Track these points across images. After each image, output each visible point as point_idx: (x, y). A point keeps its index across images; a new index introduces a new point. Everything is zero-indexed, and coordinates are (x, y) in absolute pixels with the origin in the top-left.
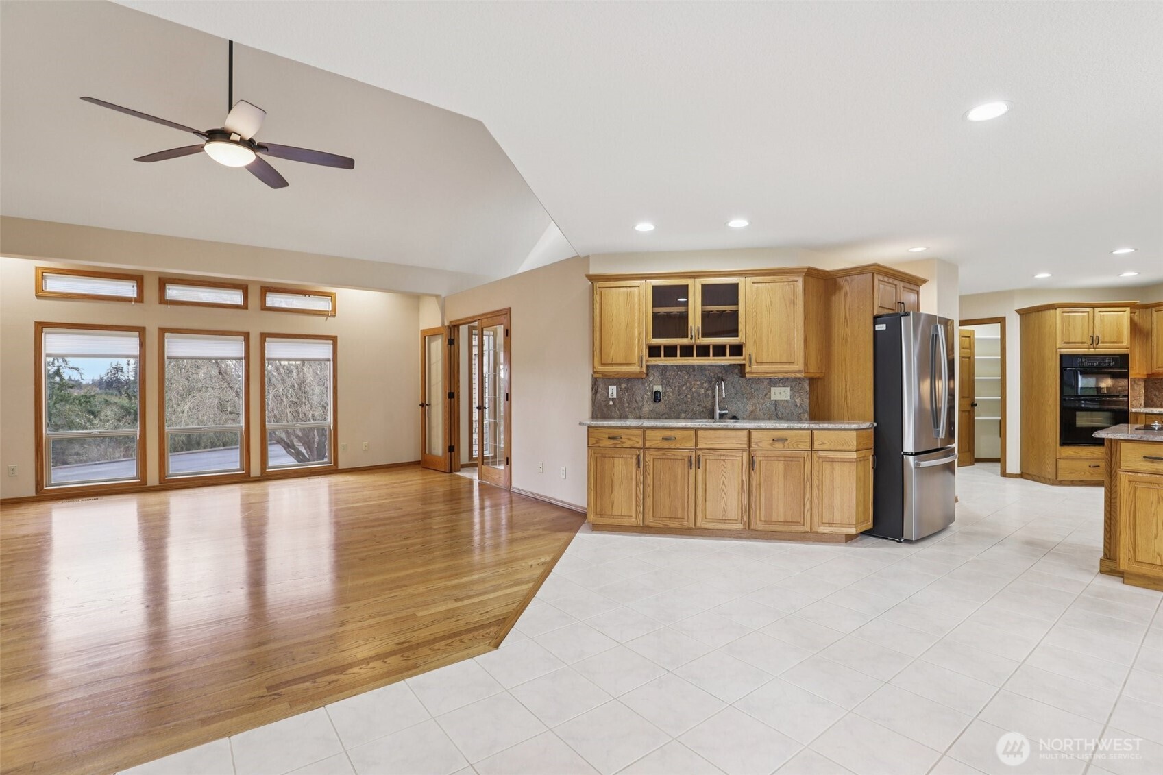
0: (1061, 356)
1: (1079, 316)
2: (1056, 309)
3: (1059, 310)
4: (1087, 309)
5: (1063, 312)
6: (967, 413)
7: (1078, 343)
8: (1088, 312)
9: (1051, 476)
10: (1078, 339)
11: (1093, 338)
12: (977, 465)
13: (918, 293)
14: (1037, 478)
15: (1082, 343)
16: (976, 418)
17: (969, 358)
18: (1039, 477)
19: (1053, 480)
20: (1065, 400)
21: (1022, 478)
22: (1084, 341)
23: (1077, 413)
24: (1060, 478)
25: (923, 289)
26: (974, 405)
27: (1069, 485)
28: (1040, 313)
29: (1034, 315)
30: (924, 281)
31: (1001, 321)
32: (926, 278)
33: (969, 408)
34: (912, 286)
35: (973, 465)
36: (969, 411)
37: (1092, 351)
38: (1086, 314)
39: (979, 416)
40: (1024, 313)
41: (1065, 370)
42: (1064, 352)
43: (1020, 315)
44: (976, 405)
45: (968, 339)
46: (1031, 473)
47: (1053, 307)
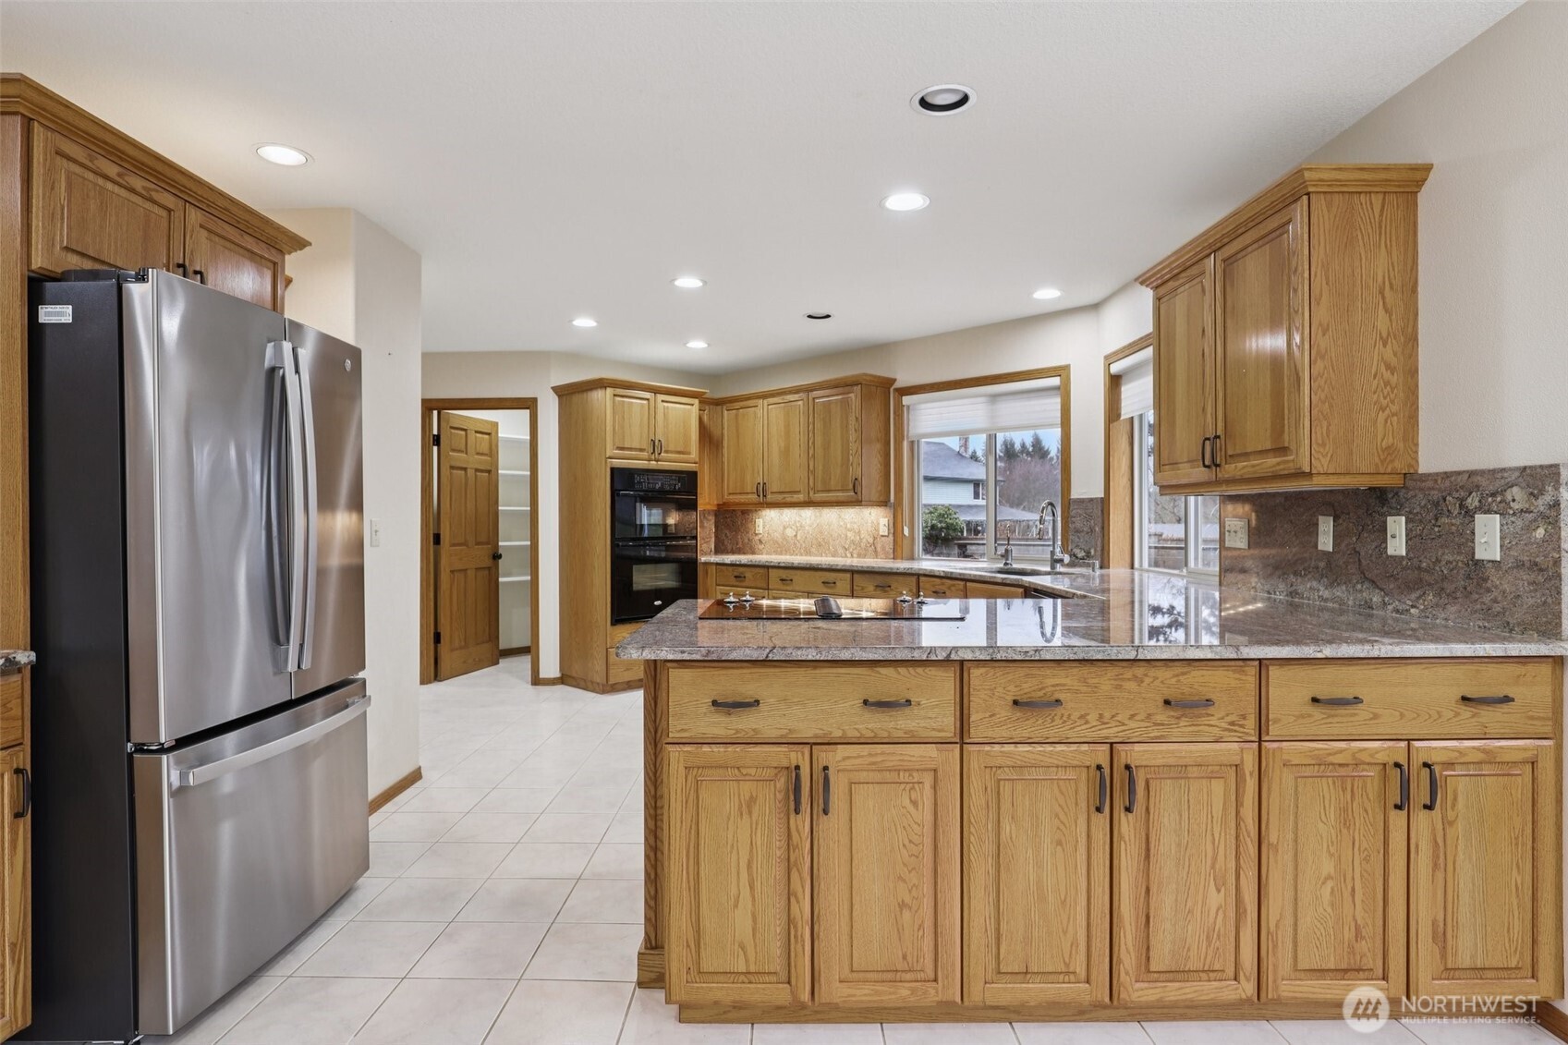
0: (613, 470)
1: (636, 404)
2: (606, 388)
3: (609, 391)
4: (647, 395)
5: (615, 395)
6: (486, 572)
7: (636, 449)
8: (648, 400)
9: (599, 678)
10: (636, 445)
11: (654, 443)
12: (504, 663)
13: (276, 269)
14: (582, 683)
15: (641, 450)
16: (501, 580)
17: (489, 472)
18: (585, 681)
19: (603, 685)
20: (618, 545)
21: (563, 683)
22: (643, 447)
23: (635, 568)
24: (612, 681)
25: (292, 263)
26: (497, 557)
27: (624, 690)
28: (585, 394)
29: (576, 398)
30: (300, 244)
31: (529, 404)
32: (310, 240)
33: (487, 562)
34: (247, 238)
35: (497, 663)
36: (489, 568)
37: (653, 465)
38: (645, 402)
39: (505, 576)
40: (565, 393)
41: (618, 495)
42: (618, 463)
43: (559, 396)
44: (500, 556)
45: (487, 437)
46: (574, 675)
47: (600, 384)
